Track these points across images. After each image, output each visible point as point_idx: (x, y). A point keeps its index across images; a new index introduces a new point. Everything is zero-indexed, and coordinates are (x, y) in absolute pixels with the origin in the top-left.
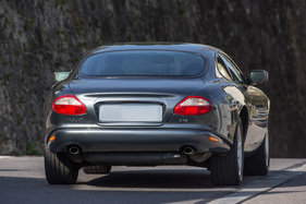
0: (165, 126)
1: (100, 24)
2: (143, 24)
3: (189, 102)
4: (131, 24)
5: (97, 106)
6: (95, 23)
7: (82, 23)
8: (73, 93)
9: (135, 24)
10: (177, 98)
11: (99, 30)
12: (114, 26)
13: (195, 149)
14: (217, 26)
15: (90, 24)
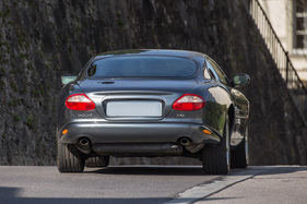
0: (165, 120)
1: (41, 36)
2: (84, 36)
3: (185, 100)
4: (72, 35)
5: (104, 103)
6: (37, 34)
7: (24, 35)
8: (83, 92)
9: (76, 36)
10: (175, 96)
11: (40, 42)
12: (56, 37)
13: (190, 140)
14: (156, 37)
15: (32, 36)
